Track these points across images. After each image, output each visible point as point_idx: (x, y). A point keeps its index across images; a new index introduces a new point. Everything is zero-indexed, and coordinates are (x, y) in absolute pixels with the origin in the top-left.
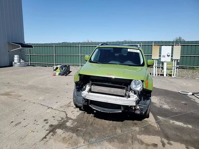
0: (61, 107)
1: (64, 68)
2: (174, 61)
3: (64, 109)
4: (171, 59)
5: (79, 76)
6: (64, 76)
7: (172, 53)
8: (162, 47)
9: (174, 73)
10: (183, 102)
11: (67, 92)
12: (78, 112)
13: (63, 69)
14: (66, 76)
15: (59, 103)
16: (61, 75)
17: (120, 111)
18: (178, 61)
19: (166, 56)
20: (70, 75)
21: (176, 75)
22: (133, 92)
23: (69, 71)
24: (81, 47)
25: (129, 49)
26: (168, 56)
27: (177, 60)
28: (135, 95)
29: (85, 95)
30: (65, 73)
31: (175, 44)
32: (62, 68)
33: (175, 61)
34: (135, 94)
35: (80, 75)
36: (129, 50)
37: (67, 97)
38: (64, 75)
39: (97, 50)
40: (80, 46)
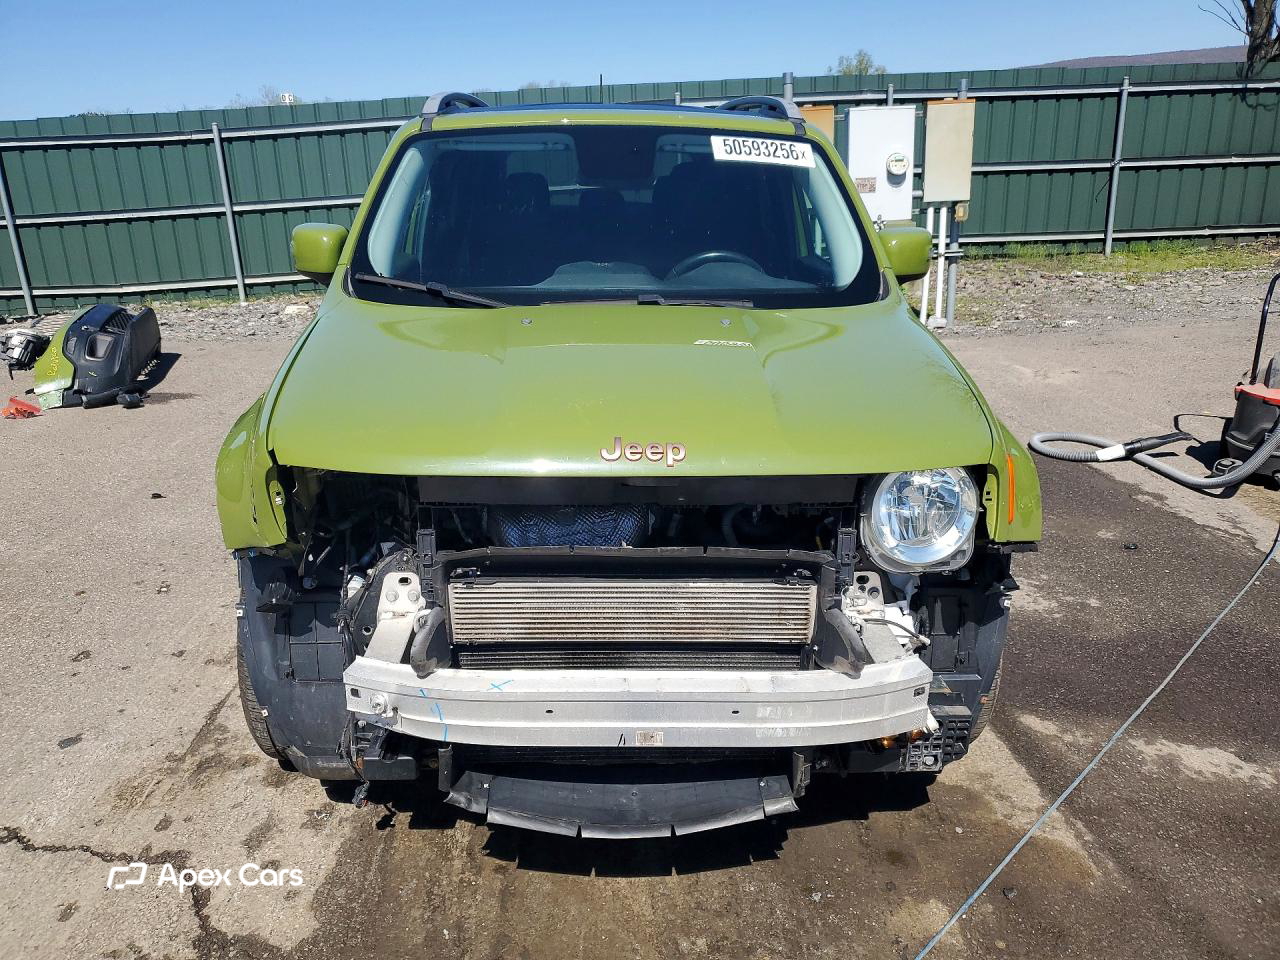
0: (128, 795)
1: (104, 342)
2: (931, 211)
3: (164, 824)
4: (914, 198)
5: (276, 486)
6: (118, 409)
7: (920, 160)
8: (855, 113)
9: (932, 302)
10: (1103, 534)
11: (164, 589)
12: (314, 821)
13: (101, 351)
14: (131, 406)
15: (92, 750)
16: (90, 405)
17: (775, 797)
18: (961, 213)
19: (882, 182)
20: (164, 398)
21: (945, 314)
22: (874, 580)
23: (157, 354)
24: (230, 140)
25: (716, 141)
26: (895, 179)
27: (952, 206)
28: (893, 612)
29: (382, 699)
30: (116, 381)
31: (892, 96)
32: (82, 337)
33: (937, 212)
34: (892, 594)
35: (285, 476)
36: (721, 149)
37: (170, 648)
38: (111, 401)
39: (412, 160)
40: (215, 135)
